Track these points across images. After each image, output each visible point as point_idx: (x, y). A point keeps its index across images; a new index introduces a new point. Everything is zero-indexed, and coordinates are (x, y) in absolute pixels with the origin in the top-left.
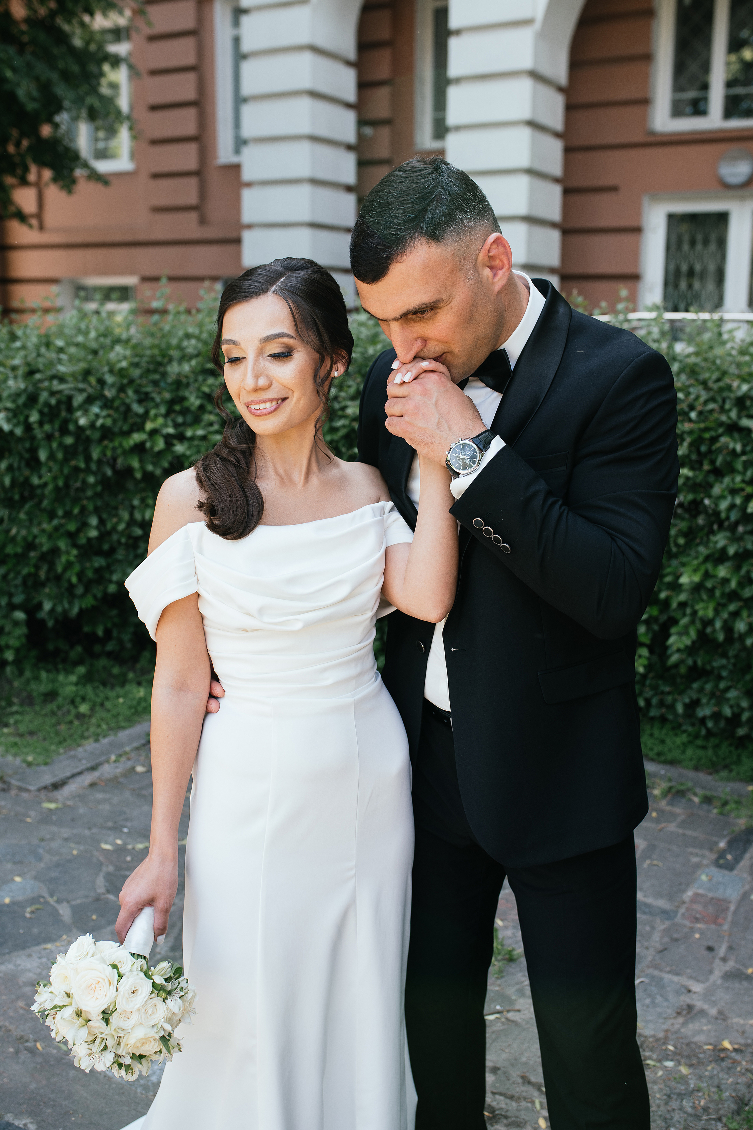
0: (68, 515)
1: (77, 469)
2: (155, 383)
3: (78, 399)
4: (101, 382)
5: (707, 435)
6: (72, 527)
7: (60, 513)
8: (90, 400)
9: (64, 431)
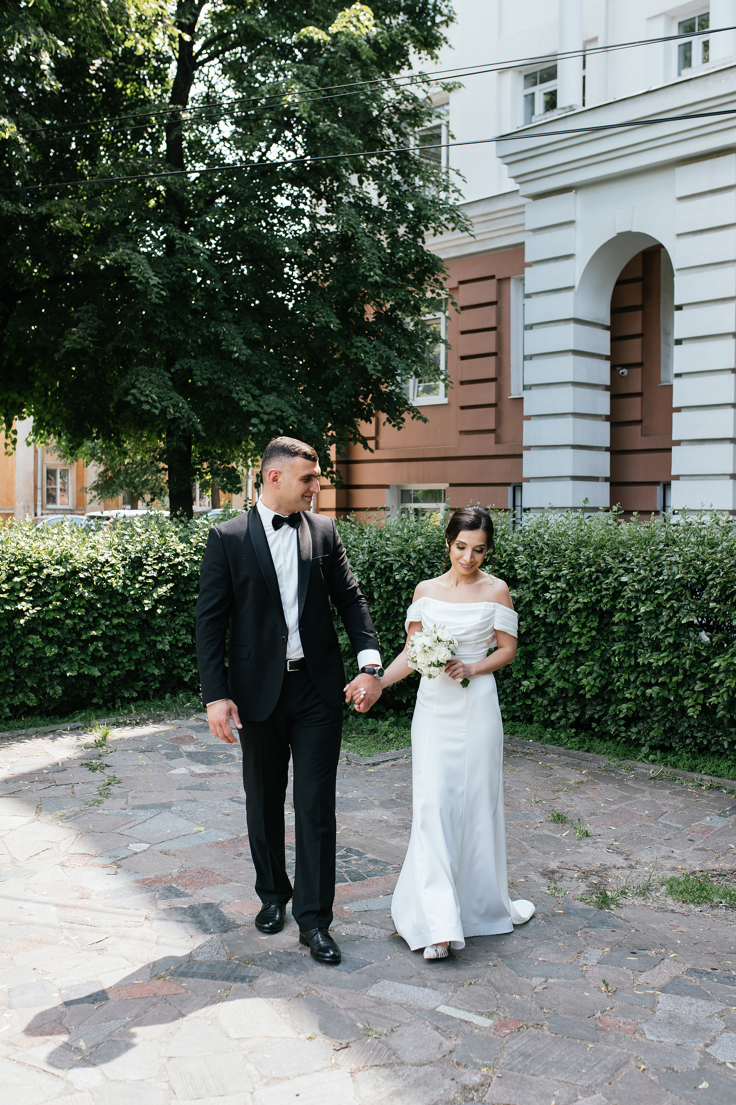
0: (388, 630)
1: (394, 604)
2: (439, 558)
3: (396, 566)
4: (409, 557)
5: (729, 585)
6: (390, 636)
7: (384, 629)
8: (402, 566)
9: (388, 583)
